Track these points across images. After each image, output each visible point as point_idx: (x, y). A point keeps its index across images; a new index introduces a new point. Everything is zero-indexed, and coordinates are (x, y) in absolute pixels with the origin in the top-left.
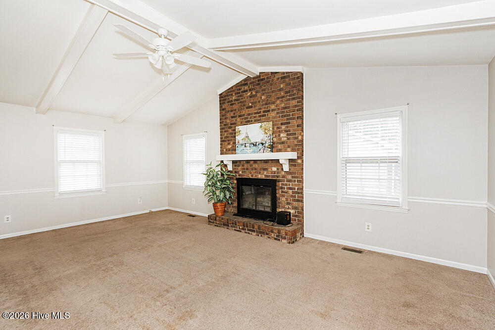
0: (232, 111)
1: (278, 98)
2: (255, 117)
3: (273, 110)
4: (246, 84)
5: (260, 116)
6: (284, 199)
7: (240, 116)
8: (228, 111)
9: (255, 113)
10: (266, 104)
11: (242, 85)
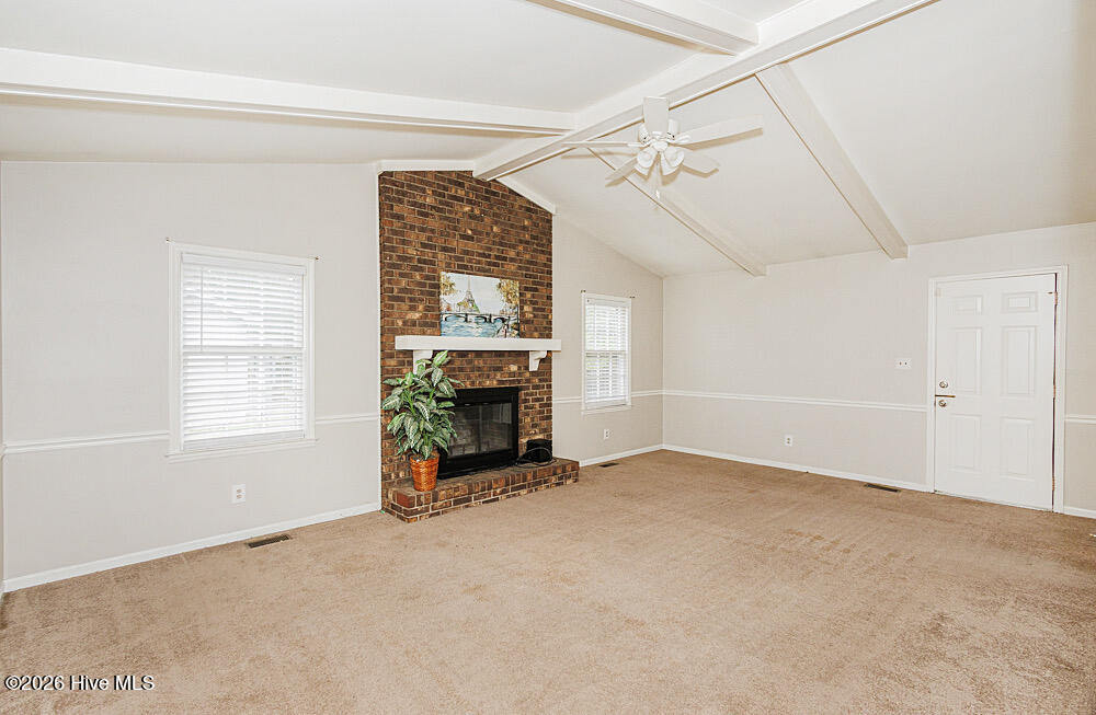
0: (423, 230)
1: (521, 241)
2: (479, 262)
3: (512, 260)
4: (461, 185)
5: (489, 264)
6: (528, 420)
7: (445, 249)
8: (412, 227)
9: (480, 255)
10: (501, 244)
11: (450, 181)
